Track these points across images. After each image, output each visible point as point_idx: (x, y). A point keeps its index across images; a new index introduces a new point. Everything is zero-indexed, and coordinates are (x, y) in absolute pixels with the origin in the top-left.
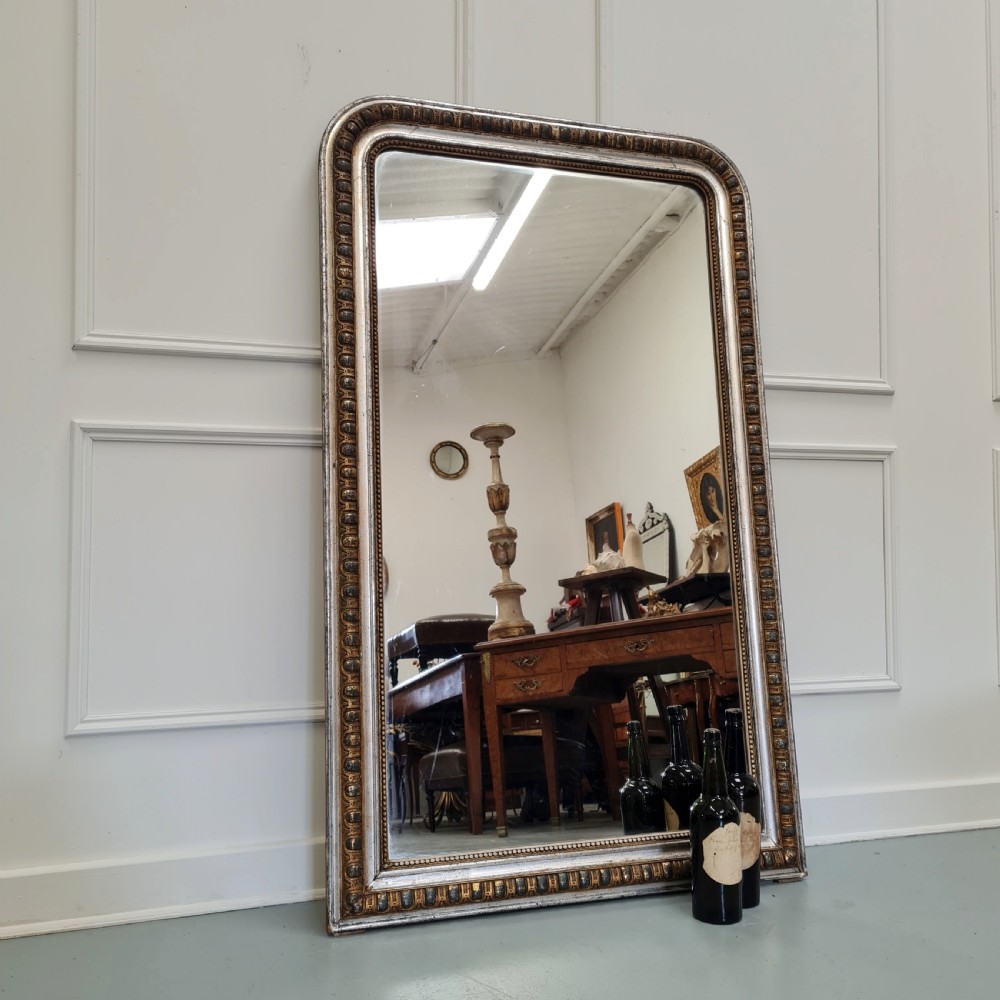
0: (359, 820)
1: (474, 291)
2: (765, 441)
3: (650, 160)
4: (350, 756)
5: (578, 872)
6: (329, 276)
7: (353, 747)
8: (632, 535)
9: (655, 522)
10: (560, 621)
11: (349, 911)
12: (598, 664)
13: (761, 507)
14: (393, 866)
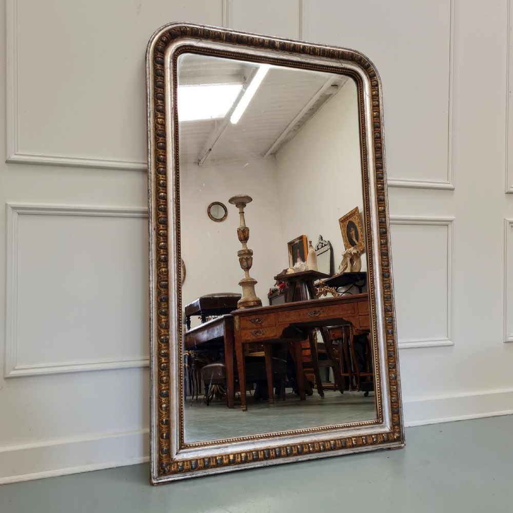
0: (168, 423)
1: (231, 124)
2: (387, 216)
3: (328, 61)
4: (163, 388)
5: (286, 447)
6: (151, 123)
7: (164, 383)
8: (311, 252)
9: (323, 245)
10: (274, 295)
11: (162, 472)
12: (294, 322)
13: (385, 251)
14: (187, 447)
